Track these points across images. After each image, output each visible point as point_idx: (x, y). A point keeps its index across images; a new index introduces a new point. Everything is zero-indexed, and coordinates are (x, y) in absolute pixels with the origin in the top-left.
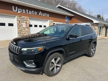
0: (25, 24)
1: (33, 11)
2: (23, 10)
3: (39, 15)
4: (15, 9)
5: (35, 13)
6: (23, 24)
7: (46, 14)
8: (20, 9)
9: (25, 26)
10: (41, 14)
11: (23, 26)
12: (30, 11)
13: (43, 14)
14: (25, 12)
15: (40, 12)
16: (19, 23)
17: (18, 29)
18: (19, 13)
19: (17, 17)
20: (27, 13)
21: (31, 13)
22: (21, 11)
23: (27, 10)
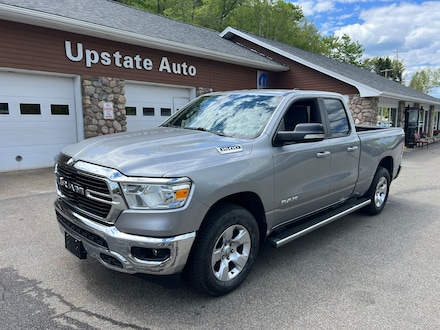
0: (111, 105)
1: (138, 56)
2: (103, 55)
3: (161, 70)
4: (75, 54)
5: (145, 64)
6: (104, 105)
7: (184, 66)
8: (93, 52)
9: (112, 112)
10: (168, 68)
11: (105, 112)
12: (126, 58)
13: (174, 65)
14: (109, 62)
15: (165, 60)
16: (89, 102)
17: (85, 125)
18: (89, 65)
19: (82, 82)
20: (118, 64)
21: (131, 66)
22: (96, 60)
23: (117, 56)
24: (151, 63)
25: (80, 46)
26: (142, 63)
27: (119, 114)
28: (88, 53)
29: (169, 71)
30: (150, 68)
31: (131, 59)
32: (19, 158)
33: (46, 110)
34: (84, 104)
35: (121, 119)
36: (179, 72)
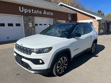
0: (31, 23)
1: (38, 10)
2: (29, 10)
3: (44, 14)
4: (22, 10)
5: (40, 12)
6: (30, 23)
7: (50, 13)
8: (26, 9)
9: (31, 25)
10: (46, 13)
11: (30, 25)
12: (35, 11)
13: (47, 12)
14: (30, 12)
15: (45, 11)
16: (25, 23)
17: (25, 29)
18: (25, 13)
19: (24, 17)
20: (33, 12)
21: (36, 13)
22: (27, 11)
23: (32, 10)
24: (41, 12)
25: (23, 8)
26: (39, 12)
27: (33, 26)
28: (25, 9)
29: (46, 14)
30: (41, 13)
31: (36, 11)
32: (8, 38)
33: (14, 25)
34: (24, 23)
35: (34, 27)
36: (49, 14)
